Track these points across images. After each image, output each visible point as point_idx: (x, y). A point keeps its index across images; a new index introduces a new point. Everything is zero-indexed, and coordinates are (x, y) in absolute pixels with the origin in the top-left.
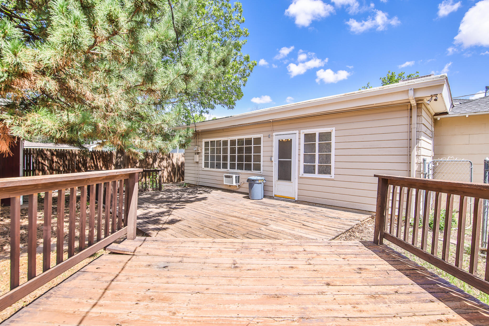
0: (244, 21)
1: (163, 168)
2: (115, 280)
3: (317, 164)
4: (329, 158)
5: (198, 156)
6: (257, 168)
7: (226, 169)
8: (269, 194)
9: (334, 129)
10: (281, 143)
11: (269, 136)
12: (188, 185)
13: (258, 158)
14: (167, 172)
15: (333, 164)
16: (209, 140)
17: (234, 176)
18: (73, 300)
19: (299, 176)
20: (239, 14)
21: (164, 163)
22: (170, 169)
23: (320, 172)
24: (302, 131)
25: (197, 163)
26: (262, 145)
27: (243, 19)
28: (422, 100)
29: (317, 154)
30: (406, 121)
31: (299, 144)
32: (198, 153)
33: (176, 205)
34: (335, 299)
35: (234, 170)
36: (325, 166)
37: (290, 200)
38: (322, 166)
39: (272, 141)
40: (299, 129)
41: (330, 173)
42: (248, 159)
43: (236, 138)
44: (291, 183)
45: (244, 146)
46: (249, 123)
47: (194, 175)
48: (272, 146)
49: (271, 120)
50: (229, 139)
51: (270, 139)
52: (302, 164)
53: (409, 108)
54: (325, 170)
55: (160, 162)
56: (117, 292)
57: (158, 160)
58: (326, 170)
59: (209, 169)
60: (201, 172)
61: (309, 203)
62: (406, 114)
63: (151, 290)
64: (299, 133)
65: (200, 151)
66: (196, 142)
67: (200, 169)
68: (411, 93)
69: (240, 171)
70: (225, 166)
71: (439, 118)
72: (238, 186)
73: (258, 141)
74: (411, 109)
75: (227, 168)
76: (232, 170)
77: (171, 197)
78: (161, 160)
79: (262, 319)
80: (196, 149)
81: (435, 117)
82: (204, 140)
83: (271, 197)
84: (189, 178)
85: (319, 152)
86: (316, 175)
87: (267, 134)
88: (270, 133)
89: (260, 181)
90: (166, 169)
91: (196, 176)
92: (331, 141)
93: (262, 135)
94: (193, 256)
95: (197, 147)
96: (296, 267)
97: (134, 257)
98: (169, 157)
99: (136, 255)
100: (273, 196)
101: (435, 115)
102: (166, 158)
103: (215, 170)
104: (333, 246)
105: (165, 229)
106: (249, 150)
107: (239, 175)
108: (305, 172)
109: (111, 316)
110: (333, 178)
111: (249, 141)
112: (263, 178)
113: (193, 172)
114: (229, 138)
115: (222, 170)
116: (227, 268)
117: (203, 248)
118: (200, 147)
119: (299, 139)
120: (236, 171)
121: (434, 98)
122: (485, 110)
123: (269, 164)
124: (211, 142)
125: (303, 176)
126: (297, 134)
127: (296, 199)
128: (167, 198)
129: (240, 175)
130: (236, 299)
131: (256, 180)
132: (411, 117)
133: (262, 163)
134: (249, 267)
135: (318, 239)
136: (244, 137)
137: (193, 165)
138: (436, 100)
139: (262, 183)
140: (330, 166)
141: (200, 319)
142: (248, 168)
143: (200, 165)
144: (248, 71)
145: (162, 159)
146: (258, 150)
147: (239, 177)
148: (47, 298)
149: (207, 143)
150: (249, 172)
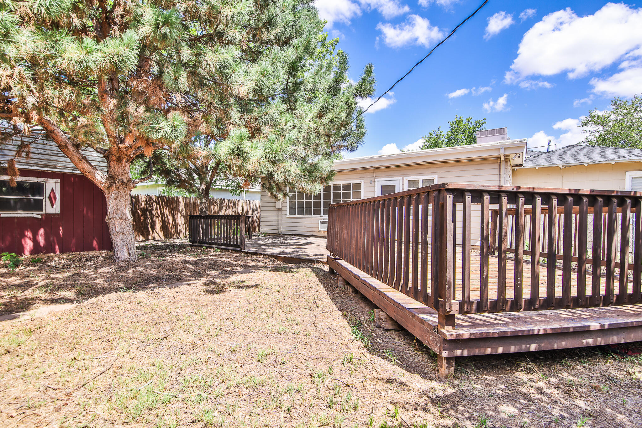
5: (281, 202)
7: (319, 215)
9: (436, 176)
10: (384, 188)
11: (370, 182)
24: (405, 178)
25: (280, 210)
26: (362, 191)
28: (509, 156)
30: (497, 172)
39: (374, 187)
40: (403, 175)
43: (331, 184)
45: (341, 192)
46: (348, 169)
47: (275, 224)
48: (374, 191)
49: (374, 167)
51: (371, 185)
53: (499, 162)
60: (284, 220)
62: (496, 166)
64: (403, 180)
67: (284, 216)
68: (502, 151)
70: (317, 213)
71: (515, 169)
73: (357, 186)
74: (500, 163)
81: (513, 168)
84: (267, 227)
87: (369, 180)
88: (372, 179)
91: (278, 224)
93: (363, 181)
101: (513, 167)
103: (304, 216)
106: (347, 195)
111: (347, 187)
113: (274, 220)
115: (313, 216)
119: (403, 185)
121: (518, 155)
122: (550, 164)
126: (401, 181)
132: (500, 169)
136: (342, 182)
137: (274, 212)
138: (519, 157)
143: (283, 212)
146: (357, 195)
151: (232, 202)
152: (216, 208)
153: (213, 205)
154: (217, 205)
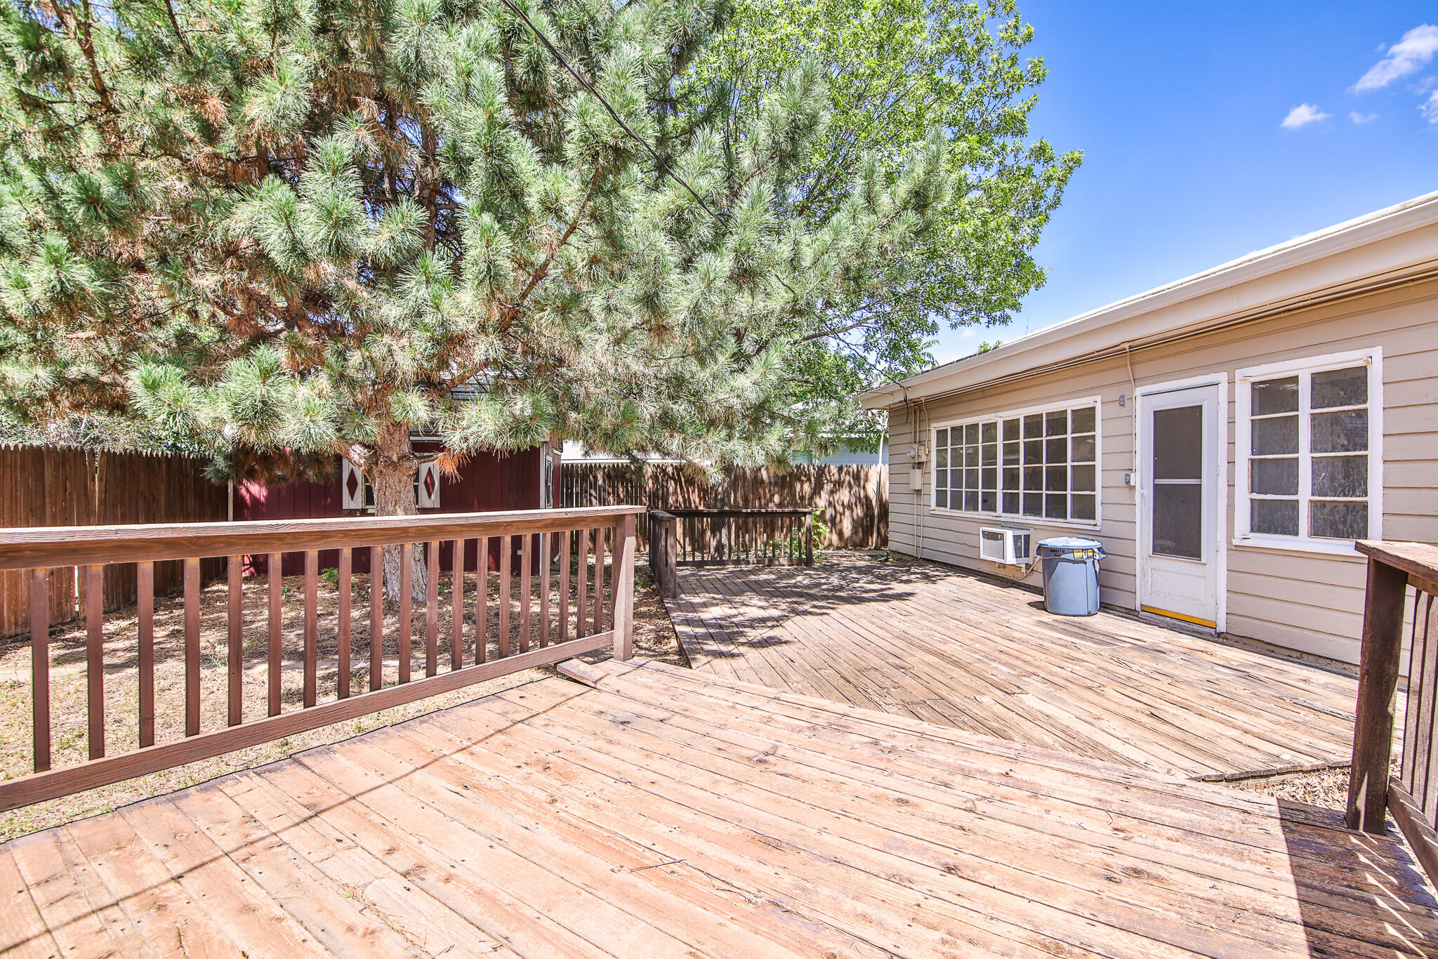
0: (1029, 35)
1: (840, 508)
2: (527, 722)
3: (1305, 495)
4: (1359, 473)
5: (918, 472)
6: (1086, 509)
7: (994, 514)
8: (1123, 601)
9: (1377, 353)
10: (1163, 420)
11: (1122, 402)
12: (897, 556)
13: (1086, 477)
14: (850, 519)
15: (1375, 499)
16: (947, 424)
17: (1009, 535)
18: (447, 734)
19: (1229, 543)
20: (1012, 22)
21: (844, 496)
22: (859, 512)
23: (1316, 531)
24: (1239, 374)
25: (918, 492)
26: (1098, 433)
27: (1026, 32)
29: (1305, 456)
31: (1231, 422)
32: (920, 465)
33: (814, 607)
34: (919, 905)
35: (1014, 515)
36: (1341, 507)
37: (1196, 627)
38: (1328, 507)
39: (1132, 417)
40: (1230, 365)
41: (1362, 535)
42: (1057, 479)
43: (1019, 414)
44: (1201, 567)
45: (1044, 439)
46: (1056, 364)
47: (908, 529)
48: (1132, 435)
49: (1126, 346)
50: (1000, 418)
51: (1123, 412)
52: (1244, 497)
54: (1341, 521)
55: (832, 492)
56: (510, 741)
57: (828, 487)
58: (1344, 523)
59: (947, 511)
60: (929, 521)
61: (1272, 648)
63: (560, 754)
64: (1231, 382)
65: (924, 459)
66: (915, 432)
67: (926, 511)
69: (1031, 519)
70: (989, 504)
72: (1023, 566)
73: (1085, 418)
75: (995, 510)
76: (1010, 517)
77: (818, 585)
78: (835, 485)
79: (688, 871)
80: (912, 453)
82: (936, 426)
83: (1130, 614)
84: (899, 538)
85: (1313, 449)
86: (1303, 541)
87: (1114, 394)
88: (1123, 390)
89: (1078, 555)
90: (847, 513)
91: (915, 530)
92: (1365, 401)
93: (1098, 398)
94: (699, 716)
95: (916, 446)
96: (916, 806)
97: (594, 692)
98: (857, 477)
99: (599, 690)
100: (1138, 608)
102: (849, 482)
103: (962, 513)
104: (1132, 789)
105: (733, 656)
106: (1058, 451)
107: (1027, 533)
108: (1255, 528)
109: (469, 771)
111: (1057, 422)
112: (1095, 544)
113: (908, 519)
114: (1000, 414)
115: (981, 514)
116: (742, 757)
117: (738, 706)
118: (923, 448)
119: (1231, 402)
120: (1020, 517)
123: (1121, 496)
124: (953, 429)
125: (1245, 543)
126: (1224, 387)
127: (1222, 628)
128: (808, 587)
129: (1031, 532)
130: (684, 819)
131: (1063, 551)
133: (1098, 493)
134: (791, 768)
135: (1155, 764)
136: (1044, 409)
137: (907, 499)
139: (1090, 562)
140: (1365, 506)
141: (582, 824)
142: (1057, 508)
143: (924, 500)
144: (1050, 193)
145: (839, 484)
146: (1086, 448)
147: (1027, 537)
148: (422, 722)
149: (942, 434)
150: (1059, 522)
151: (848, 473)
152: (806, 487)
153: (799, 480)
154: (809, 480)
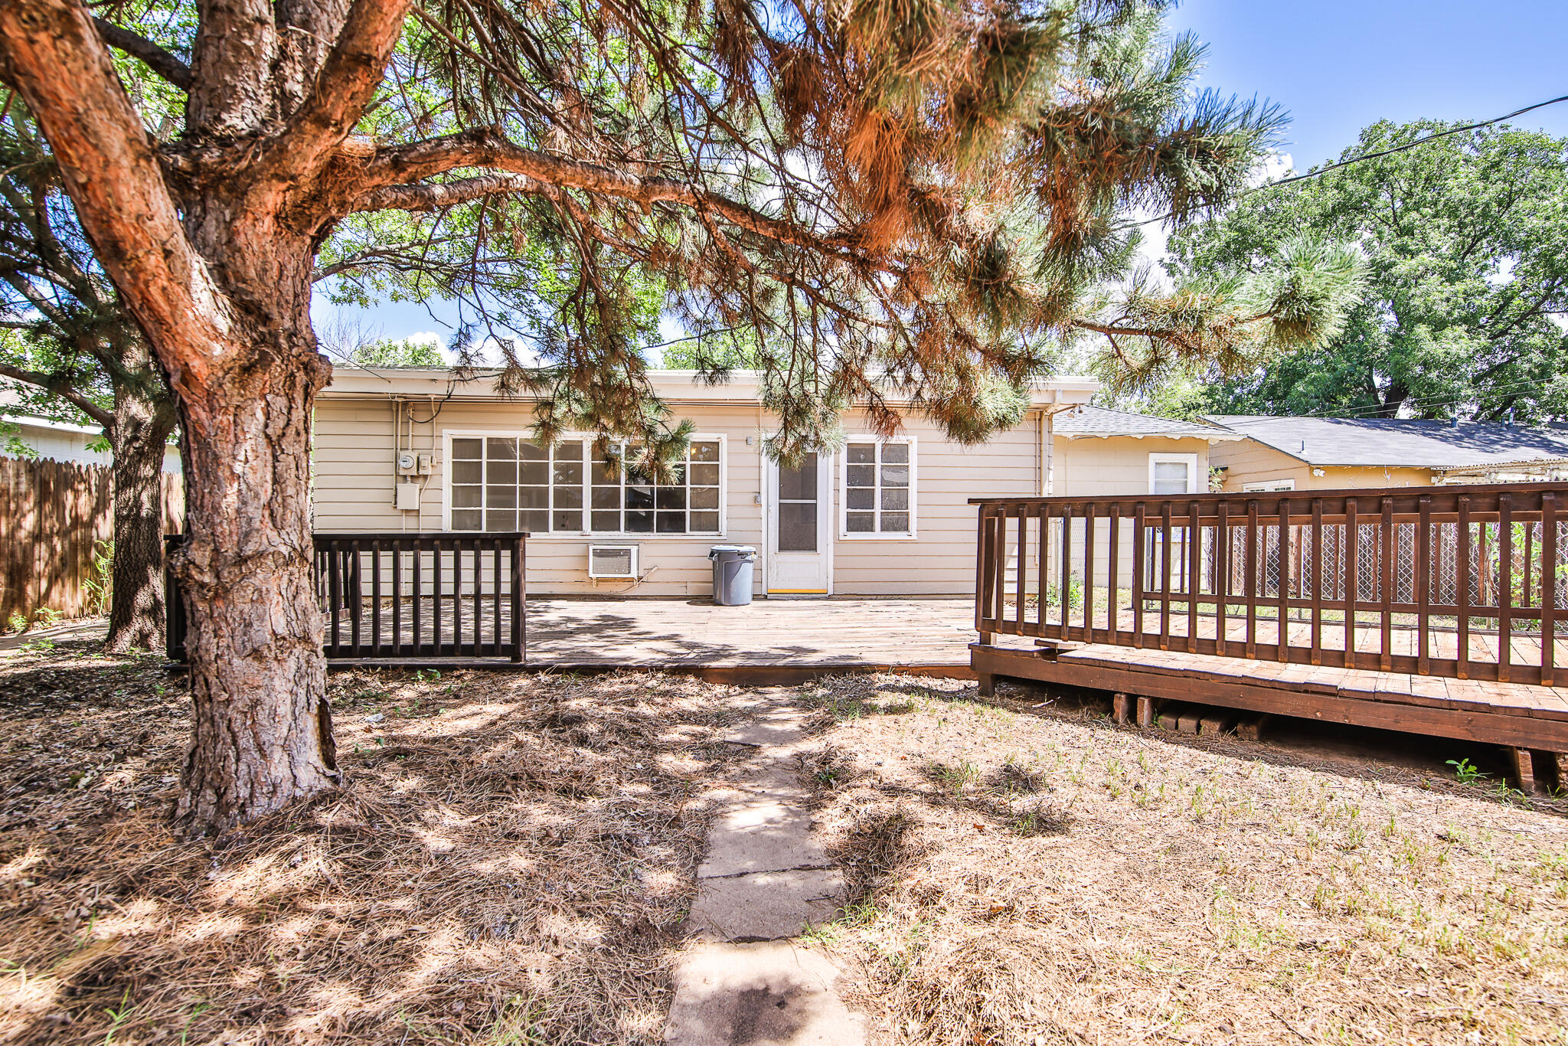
3: (878, 510)
4: (904, 498)
5: (413, 487)
9: (914, 439)
11: (748, 441)
15: (913, 510)
16: (482, 433)
17: (634, 549)
19: (835, 538)
23: (885, 528)
25: (411, 513)
26: (723, 463)
29: (878, 488)
30: (1031, 438)
31: (837, 465)
32: (417, 478)
35: (612, 533)
36: (896, 515)
37: (813, 595)
38: (890, 515)
41: (906, 529)
44: (817, 556)
48: (758, 467)
52: (843, 510)
53: (1038, 417)
54: (898, 523)
61: (861, 597)
65: (429, 471)
69: (637, 535)
74: (1040, 420)
76: (604, 535)
80: (409, 463)
82: (448, 435)
83: (757, 597)
85: (883, 485)
86: (878, 534)
87: (740, 434)
88: (751, 433)
92: (907, 461)
95: (412, 454)
100: (764, 593)
107: (636, 547)
108: (850, 529)
110: (914, 537)
114: (589, 433)
119: (837, 453)
120: (623, 534)
123: (748, 511)
124: (492, 440)
125: (845, 538)
127: (831, 592)
129: (642, 547)
132: (1039, 432)
133: (723, 511)
140: (907, 514)
149: (463, 444)
